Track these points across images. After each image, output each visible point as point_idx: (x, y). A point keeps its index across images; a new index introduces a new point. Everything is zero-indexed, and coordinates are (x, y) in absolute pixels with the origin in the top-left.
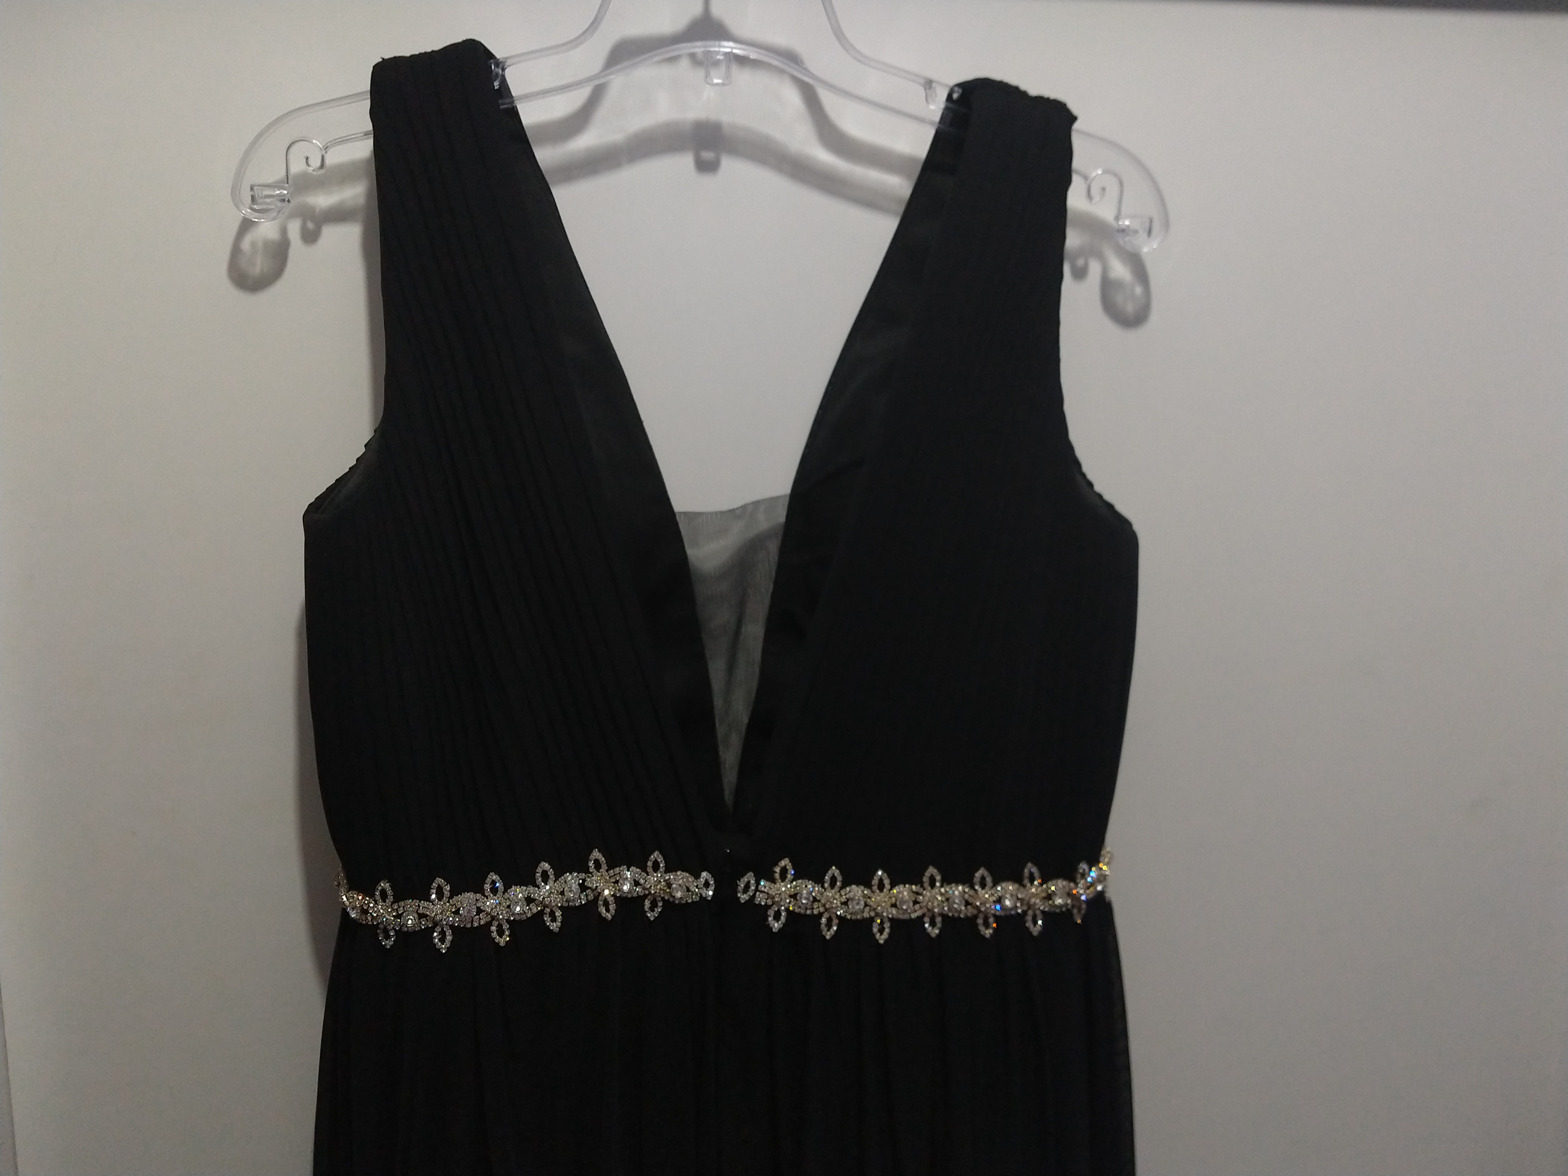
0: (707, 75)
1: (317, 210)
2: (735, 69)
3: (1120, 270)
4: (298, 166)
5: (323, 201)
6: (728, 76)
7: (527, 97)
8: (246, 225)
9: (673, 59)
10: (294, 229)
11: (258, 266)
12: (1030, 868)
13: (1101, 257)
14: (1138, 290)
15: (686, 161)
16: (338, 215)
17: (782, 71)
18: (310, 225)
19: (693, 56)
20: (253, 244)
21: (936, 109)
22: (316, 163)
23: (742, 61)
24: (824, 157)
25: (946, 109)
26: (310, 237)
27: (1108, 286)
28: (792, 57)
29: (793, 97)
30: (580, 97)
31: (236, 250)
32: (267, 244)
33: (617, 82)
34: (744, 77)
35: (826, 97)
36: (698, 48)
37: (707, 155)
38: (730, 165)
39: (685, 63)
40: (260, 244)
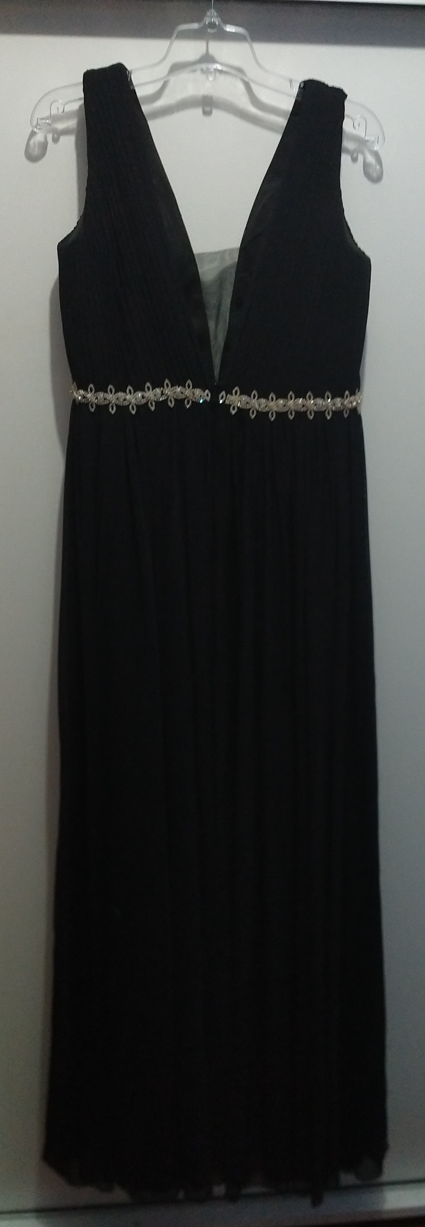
0: (207, 77)
1: (58, 130)
2: (218, 74)
3: (371, 159)
4: (54, 112)
5: (60, 126)
6: (215, 78)
7: (139, 85)
8: (33, 134)
9: (195, 71)
10: (50, 137)
11: (36, 152)
12: (328, 393)
13: (363, 153)
14: (378, 167)
15: (199, 111)
16: (66, 132)
17: (236, 76)
18: (56, 136)
19: (202, 70)
20: (34, 143)
21: (295, 90)
22: (61, 110)
23: (221, 72)
24: (253, 110)
25: (299, 91)
26: (56, 140)
27: (366, 165)
28: (240, 70)
29: (241, 87)
30: (159, 85)
31: (28, 145)
32: (39, 143)
33: (173, 79)
34: (221, 78)
35: (254, 87)
36: (204, 66)
37: (207, 109)
38: (217, 113)
39: (199, 72)
40: (37, 142)
